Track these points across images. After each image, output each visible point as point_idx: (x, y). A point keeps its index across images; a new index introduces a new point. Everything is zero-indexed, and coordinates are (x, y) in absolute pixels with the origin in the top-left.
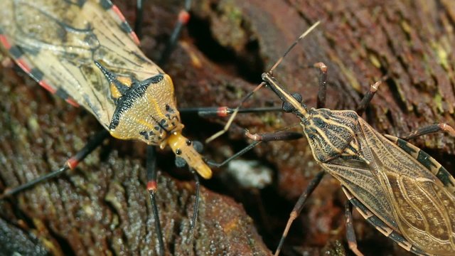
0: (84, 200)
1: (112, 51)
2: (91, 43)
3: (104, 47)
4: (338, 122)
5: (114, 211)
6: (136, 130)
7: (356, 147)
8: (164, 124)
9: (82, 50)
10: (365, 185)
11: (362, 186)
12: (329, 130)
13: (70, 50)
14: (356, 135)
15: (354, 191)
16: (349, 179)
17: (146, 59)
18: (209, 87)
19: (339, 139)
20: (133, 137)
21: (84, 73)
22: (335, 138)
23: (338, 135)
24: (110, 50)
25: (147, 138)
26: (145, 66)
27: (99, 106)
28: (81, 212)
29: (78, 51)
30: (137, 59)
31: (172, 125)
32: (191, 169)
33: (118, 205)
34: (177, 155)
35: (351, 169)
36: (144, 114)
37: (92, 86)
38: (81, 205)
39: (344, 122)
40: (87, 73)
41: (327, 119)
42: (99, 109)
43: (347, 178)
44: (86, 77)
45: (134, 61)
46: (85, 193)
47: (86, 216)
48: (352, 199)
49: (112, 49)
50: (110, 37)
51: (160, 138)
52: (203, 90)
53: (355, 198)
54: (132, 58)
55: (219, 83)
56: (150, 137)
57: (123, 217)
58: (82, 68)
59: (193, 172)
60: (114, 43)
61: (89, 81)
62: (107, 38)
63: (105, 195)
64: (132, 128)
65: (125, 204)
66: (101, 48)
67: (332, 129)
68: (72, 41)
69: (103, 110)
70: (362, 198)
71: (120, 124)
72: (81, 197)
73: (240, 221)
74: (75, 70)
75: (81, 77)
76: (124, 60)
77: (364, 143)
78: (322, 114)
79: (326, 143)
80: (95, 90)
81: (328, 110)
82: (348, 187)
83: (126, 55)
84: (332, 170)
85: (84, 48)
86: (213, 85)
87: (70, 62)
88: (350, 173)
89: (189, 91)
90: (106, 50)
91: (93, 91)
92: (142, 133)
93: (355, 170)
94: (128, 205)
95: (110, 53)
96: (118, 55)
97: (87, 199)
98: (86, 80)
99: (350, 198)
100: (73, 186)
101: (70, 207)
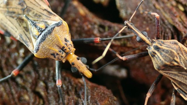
0: (23, 92)
1: (34, 9)
2: (22, 5)
3: (29, 7)
4: (167, 47)
5: (40, 97)
6: (48, 53)
7: (178, 60)
8: (64, 49)
9: (18, 9)
10: (185, 81)
11: (182, 82)
12: (162, 52)
13: (11, 10)
14: (178, 54)
15: (178, 84)
16: (175, 78)
17: (53, 13)
18: (90, 26)
19: (168, 57)
20: (47, 57)
21: (19, 22)
22: (166, 56)
23: (167, 55)
24: (32, 9)
25: (55, 57)
26: (52, 17)
27: (28, 41)
28: (22, 98)
29: (15, 10)
30: (48, 13)
31: (68, 49)
32: (80, 73)
33: (43, 93)
34: (72, 66)
35: (176, 73)
36: (52, 44)
37: (24, 30)
38: (22, 94)
39: (170, 47)
40: (20, 22)
41: (161, 45)
42: (28, 42)
43: (174, 78)
44: (20, 24)
45: (46, 15)
46: (24, 88)
47: (25, 100)
48: (178, 89)
49: (34, 8)
50: (32, 2)
51: (62, 57)
52: (86, 28)
53: (180, 88)
54: (45, 13)
55: (95, 23)
56: (57, 56)
57: (45, 100)
58: (18, 20)
59: (82, 74)
60: (34, 5)
61: (22, 26)
62: (31, 2)
63: (35, 88)
64: (46, 52)
65: (46, 93)
66: (28, 8)
67: (163, 51)
68: (12, 5)
69: (30, 42)
70: (183, 88)
71: (39, 49)
72: (22, 90)
73: (110, 100)
74: (14, 21)
75: (17, 25)
76: (41, 14)
77: (183, 58)
78: (158, 43)
79: (160, 60)
80: (25, 31)
81: (162, 40)
82: (175, 83)
83: (42, 11)
84: (165, 74)
85: (19, 9)
86: (91, 25)
87: (11, 16)
88: (176, 75)
89: (79, 29)
90: (31, 9)
91: (24, 32)
92: (52, 54)
93: (179, 73)
94: (48, 93)
95: (33, 11)
96: (37, 11)
97: (25, 91)
98: (20, 26)
99: (176, 89)
100: (17, 84)
101: (16, 96)
